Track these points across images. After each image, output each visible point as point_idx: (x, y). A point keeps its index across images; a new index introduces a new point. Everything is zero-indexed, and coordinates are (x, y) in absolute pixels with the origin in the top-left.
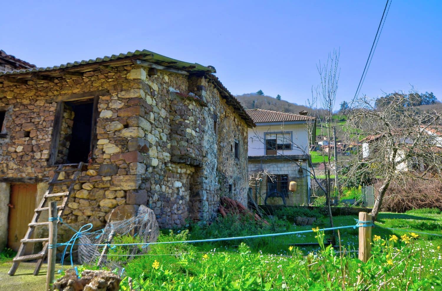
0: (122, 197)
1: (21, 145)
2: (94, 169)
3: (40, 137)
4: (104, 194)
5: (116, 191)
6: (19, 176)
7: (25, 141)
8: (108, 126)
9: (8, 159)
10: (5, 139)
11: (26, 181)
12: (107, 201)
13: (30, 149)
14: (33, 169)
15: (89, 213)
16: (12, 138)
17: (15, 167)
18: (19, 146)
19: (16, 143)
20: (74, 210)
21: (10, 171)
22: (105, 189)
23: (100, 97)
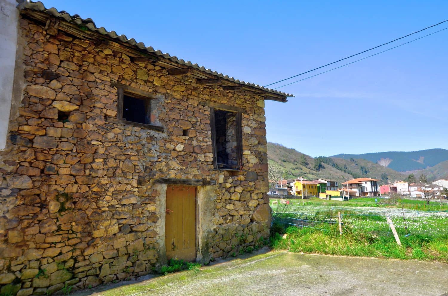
0: (262, 198)
1: (181, 143)
2: (243, 175)
3: (200, 139)
4: (251, 197)
5: (257, 193)
6: (184, 177)
7: (185, 140)
8: (250, 140)
9: (168, 157)
10: (161, 133)
11: (192, 183)
12: (254, 201)
13: (191, 150)
14: (199, 171)
15: (242, 212)
16: (170, 134)
17: (178, 167)
18: (179, 145)
19: (175, 140)
20: (231, 211)
21: (172, 172)
22: (251, 192)
23: (243, 114)
